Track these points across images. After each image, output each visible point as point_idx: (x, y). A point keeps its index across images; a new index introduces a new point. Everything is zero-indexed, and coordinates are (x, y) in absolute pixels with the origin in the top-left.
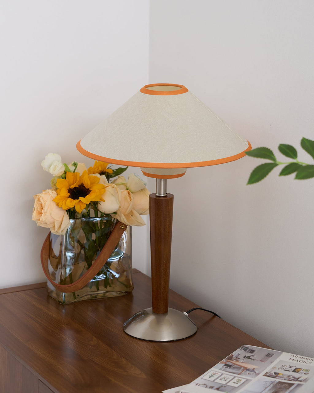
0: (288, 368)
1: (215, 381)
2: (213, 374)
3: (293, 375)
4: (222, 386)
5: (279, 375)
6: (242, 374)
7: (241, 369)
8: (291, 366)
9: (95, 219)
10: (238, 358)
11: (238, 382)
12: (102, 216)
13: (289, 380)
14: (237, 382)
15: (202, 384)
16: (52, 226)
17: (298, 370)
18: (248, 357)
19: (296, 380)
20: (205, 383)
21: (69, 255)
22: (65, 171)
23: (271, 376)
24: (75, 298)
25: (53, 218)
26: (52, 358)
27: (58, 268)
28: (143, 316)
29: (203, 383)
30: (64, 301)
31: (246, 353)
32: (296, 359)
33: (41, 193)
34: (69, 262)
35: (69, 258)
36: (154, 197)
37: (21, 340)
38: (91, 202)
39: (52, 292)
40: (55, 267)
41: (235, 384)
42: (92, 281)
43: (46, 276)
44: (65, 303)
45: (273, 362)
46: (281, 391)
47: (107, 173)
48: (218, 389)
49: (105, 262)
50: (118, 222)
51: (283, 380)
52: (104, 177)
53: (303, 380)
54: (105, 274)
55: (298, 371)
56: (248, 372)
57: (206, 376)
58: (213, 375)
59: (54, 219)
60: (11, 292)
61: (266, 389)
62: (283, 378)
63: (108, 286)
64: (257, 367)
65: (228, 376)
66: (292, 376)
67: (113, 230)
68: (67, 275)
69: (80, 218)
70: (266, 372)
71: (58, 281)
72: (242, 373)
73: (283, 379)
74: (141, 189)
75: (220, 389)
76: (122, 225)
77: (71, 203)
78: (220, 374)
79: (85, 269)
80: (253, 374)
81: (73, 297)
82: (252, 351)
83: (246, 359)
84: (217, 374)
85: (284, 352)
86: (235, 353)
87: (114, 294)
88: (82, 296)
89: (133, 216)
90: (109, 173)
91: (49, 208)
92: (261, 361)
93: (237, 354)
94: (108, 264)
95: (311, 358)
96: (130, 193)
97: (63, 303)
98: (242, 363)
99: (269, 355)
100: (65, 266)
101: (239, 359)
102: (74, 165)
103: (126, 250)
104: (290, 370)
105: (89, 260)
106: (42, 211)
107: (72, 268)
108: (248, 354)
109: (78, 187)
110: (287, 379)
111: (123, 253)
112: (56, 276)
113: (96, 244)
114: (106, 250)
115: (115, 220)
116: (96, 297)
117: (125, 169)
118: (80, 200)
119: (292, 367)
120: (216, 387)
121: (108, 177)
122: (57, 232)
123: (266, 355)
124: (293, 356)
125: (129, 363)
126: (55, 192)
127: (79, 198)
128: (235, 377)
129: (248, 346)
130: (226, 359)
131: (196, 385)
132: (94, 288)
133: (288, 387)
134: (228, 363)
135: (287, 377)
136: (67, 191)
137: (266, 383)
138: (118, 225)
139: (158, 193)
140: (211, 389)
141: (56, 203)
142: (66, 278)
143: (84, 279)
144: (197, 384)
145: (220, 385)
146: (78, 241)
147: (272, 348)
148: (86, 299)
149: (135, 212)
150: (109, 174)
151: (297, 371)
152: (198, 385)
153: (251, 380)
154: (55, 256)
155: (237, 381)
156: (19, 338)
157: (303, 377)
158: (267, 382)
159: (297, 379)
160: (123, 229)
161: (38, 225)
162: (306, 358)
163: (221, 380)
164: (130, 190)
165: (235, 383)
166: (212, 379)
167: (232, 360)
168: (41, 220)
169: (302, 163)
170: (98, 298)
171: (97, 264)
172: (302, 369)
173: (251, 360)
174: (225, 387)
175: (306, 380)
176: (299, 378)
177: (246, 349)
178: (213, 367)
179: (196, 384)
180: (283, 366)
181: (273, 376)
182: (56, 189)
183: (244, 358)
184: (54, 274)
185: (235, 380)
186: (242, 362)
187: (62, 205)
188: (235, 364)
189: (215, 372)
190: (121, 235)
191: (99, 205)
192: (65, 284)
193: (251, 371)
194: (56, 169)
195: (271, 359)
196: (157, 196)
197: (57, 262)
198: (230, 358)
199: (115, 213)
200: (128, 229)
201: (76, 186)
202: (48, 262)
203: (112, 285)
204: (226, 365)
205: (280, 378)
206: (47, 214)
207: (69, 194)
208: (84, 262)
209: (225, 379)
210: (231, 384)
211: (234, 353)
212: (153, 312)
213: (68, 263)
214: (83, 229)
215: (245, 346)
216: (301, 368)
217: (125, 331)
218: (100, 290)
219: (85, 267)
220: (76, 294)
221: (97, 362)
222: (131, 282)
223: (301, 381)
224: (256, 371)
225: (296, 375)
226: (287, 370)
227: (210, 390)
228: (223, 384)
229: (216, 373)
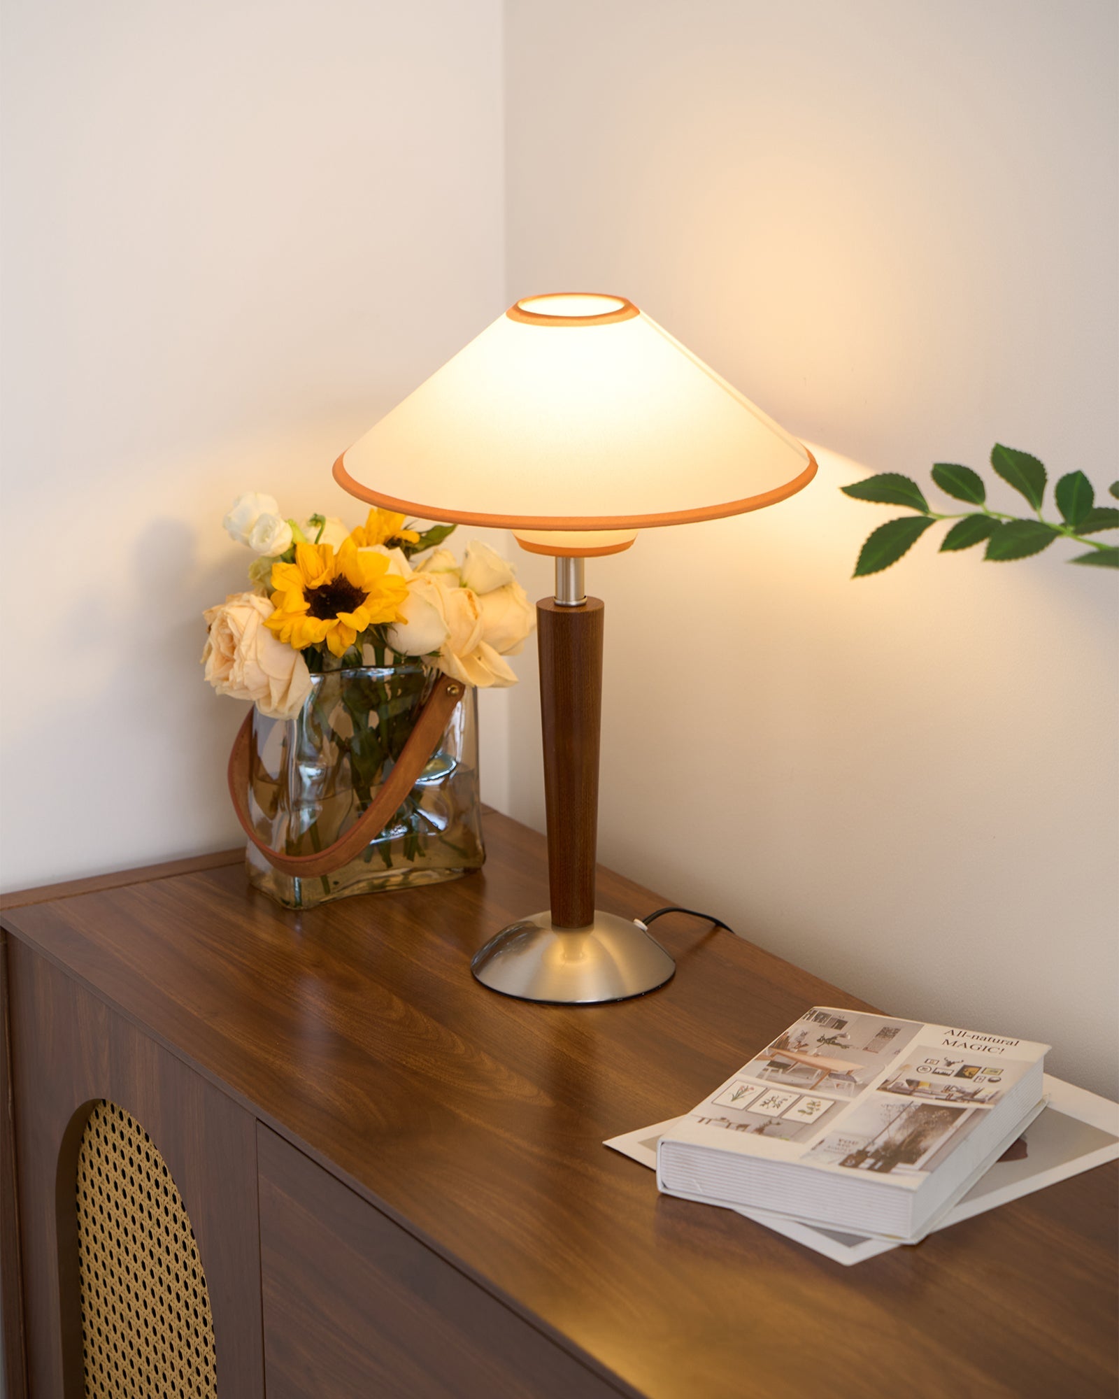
0: (941, 1067)
1: (750, 1110)
2: (741, 1088)
3: (958, 1085)
4: (770, 1122)
5: (920, 1087)
6: (820, 1087)
7: (816, 1074)
8: (949, 1060)
9: (379, 672)
10: (802, 1044)
11: (812, 1109)
12: (396, 663)
13: (949, 1100)
14: (810, 1111)
15: (716, 1120)
16: (261, 696)
17: (970, 1070)
18: (831, 1041)
19: (968, 1098)
20: (725, 1117)
21: (309, 772)
22: (292, 542)
23: (898, 1090)
24: (327, 891)
25: (263, 672)
26: (289, 1059)
27: (279, 810)
28: (523, 937)
29: (719, 1117)
30: (298, 899)
31: (823, 1028)
32: (961, 1040)
33: (223, 602)
34: (310, 792)
35: (307, 782)
36: (551, 608)
37: (195, 1014)
38: (370, 624)
39: (261, 875)
40: (268, 805)
41: (805, 1115)
42: (373, 841)
43: (244, 831)
44: (300, 904)
45: (899, 1052)
46: (933, 1129)
47: (406, 541)
48: (760, 1131)
49: (410, 789)
50: (442, 678)
51: (932, 1099)
52: (398, 552)
53: (987, 1098)
54: (408, 823)
55: (970, 1073)
56: (835, 1081)
57: (724, 1095)
58: (743, 1092)
59: (268, 676)
60: (148, 881)
61: (891, 1127)
62: (932, 1094)
63: (416, 854)
64: (861, 1067)
65: (782, 1095)
66: (956, 1087)
67: (426, 703)
68: (305, 829)
69: (338, 670)
70: (884, 1080)
71: (278, 844)
72: (820, 1084)
73: (934, 1097)
74: (501, 584)
75: (767, 1129)
76: (453, 686)
77: (315, 629)
78: (759, 1090)
79: (353, 810)
80: (850, 1085)
81: (321, 888)
82: (840, 1024)
83: (826, 1045)
84: (752, 1089)
85: (926, 1024)
86: (794, 1030)
87: (435, 877)
88: (345, 885)
89: (483, 659)
90: (410, 542)
91: (253, 646)
92: (866, 1049)
93: (799, 1033)
94: (416, 794)
95: (1002, 1038)
96: (474, 596)
97: (295, 907)
98: (815, 1056)
99: (887, 1033)
100: (298, 805)
101: (806, 1045)
102: (314, 522)
103: (464, 755)
104: (949, 1072)
105: (361, 784)
106: (233, 653)
107: (318, 808)
108: (831, 1033)
109: (329, 583)
110: (944, 1097)
111: (457, 763)
112: (274, 830)
113: (380, 739)
114: (410, 756)
115: (434, 672)
116: (382, 886)
117: (452, 529)
118: (340, 622)
119: (954, 1063)
120: (757, 1125)
121: (409, 550)
122: (276, 710)
123: (879, 1034)
124: (953, 1034)
125: (502, 1068)
126: (266, 600)
127: (338, 615)
128: (801, 1097)
129: (829, 1010)
130: (772, 1047)
131: (700, 1121)
132: (378, 860)
133: (948, 1119)
134: (779, 1059)
135: (942, 1092)
136: (302, 597)
137: (889, 1111)
138: (441, 686)
139: (560, 596)
140: (743, 1131)
141: (272, 630)
142: (301, 837)
143: (353, 837)
144: (703, 1119)
145: (766, 1121)
146: (333, 735)
147: (886, 1012)
148: (357, 892)
149: (488, 649)
150: (410, 545)
151: (967, 1074)
152: (706, 1121)
153: (848, 1103)
154: (268, 775)
155: (808, 1108)
156: (189, 1009)
157: (988, 1090)
158: (889, 1108)
159: (971, 1097)
160: (455, 695)
161: (218, 692)
162: (988, 1036)
163: (766, 1106)
164: (472, 589)
165: (803, 1112)
166: (741, 1103)
167: (789, 1050)
168: (231, 678)
169: (1000, 515)
170: (388, 888)
171: (387, 797)
172: (980, 1068)
173: (839, 1047)
174: (778, 1124)
175: (998, 1096)
176: (976, 1093)
177: (821, 1018)
178: (738, 1072)
179: (700, 1119)
180: (929, 1061)
181: (905, 1089)
182: (269, 593)
183: (819, 1044)
184: (265, 827)
185: (803, 1105)
186: (817, 1055)
187: (290, 636)
188: (797, 1061)
189: (746, 1085)
190: (449, 714)
191: (391, 634)
192: (299, 854)
193: (844, 1079)
194: (268, 537)
195: (894, 1042)
196: (557, 605)
197: (274, 793)
198: (783, 1045)
199: (435, 654)
200: (468, 694)
201: (324, 581)
202: (249, 795)
203: (425, 852)
204: (772, 1064)
205: (924, 1095)
206: (246, 663)
207: (308, 606)
208: (350, 791)
209: (777, 1103)
210: (793, 1115)
211: (790, 1030)
212: (553, 923)
213: (305, 796)
214: (343, 700)
215: (819, 1009)
216: (979, 1065)
217: (476, 976)
218: (394, 867)
219: (352, 803)
220: (331, 881)
221: (415, 1068)
222: (478, 842)
223: (982, 1101)
224: (857, 1079)
225: (968, 1085)
226: (941, 1071)
227: (739, 1133)
228: (772, 1117)
229: (750, 1086)
